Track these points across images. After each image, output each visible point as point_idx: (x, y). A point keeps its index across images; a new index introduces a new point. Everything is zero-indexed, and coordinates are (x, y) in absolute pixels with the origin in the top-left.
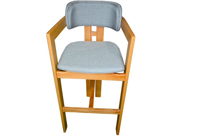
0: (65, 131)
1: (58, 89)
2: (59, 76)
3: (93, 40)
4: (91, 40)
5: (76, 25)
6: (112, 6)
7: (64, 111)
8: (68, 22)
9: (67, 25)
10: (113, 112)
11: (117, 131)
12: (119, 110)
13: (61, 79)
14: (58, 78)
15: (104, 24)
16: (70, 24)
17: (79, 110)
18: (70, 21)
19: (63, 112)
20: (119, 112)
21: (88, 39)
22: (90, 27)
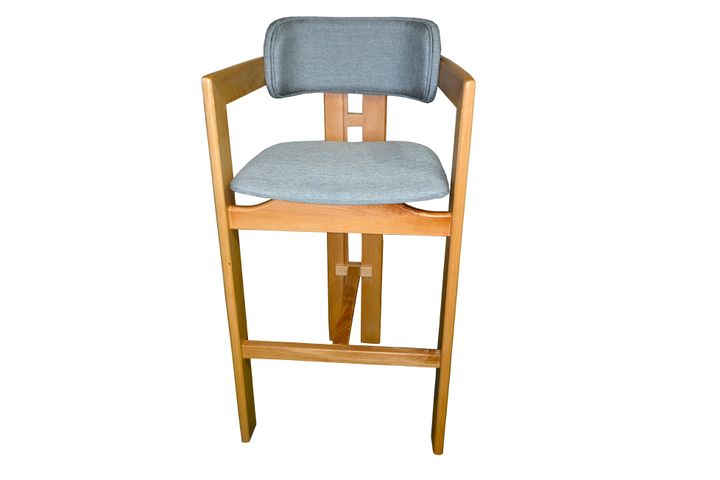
0: (247, 437)
1: (230, 268)
2: (233, 220)
3: (351, 139)
4: (345, 138)
5: (296, 85)
6: (409, 28)
7: (246, 352)
8: (273, 72)
9: (269, 82)
10: (419, 358)
11: (437, 441)
12: (438, 352)
13: (240, 232)
14: (232, 227)
15: (387, 85)
16: (277, 79)
17: (297, 350)
18: (277, 69)
19: (245, 357)
20: (438, 358)
21: (335, 134)
22: (341, 95)
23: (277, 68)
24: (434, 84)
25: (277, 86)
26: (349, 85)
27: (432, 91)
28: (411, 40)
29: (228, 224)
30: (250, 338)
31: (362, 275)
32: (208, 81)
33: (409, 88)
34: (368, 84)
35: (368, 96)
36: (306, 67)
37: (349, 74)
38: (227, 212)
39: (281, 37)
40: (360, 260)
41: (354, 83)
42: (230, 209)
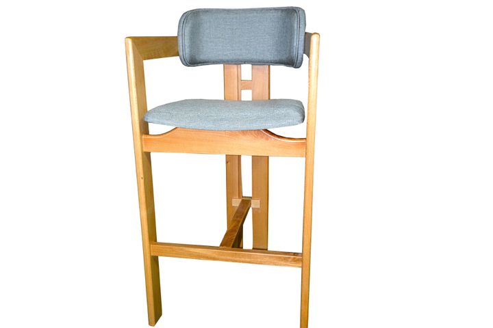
1: (142, 181)
2: (146, 145)
3: (244, 98)
4: (239, 98)
6: (284, 14)
8: (185, 46)
9: (181, 53)
13: (151, 154)
14: (145, 150)
15: (269, 57)
16: (187, 51)
19: (154, 255)
21: (232, 95)
22: (235, 66)
23: (187, 43)
24: (301, 51)
25: (187, 57)
26: (241, 58)
27: (299, 57)
28: (285, 22)
29: (142, 148)
30: (159, 240)
31: (252, 206)
32: (130, 42)
33: (284, 58)
34: (255, 57)
35: (255, 67)
36: (210, 44)
37: (241, 50)
38: (141, 139)
39: (191, 21)
40: (251, 195)
41: (245, 57)
42: (144, 137)
